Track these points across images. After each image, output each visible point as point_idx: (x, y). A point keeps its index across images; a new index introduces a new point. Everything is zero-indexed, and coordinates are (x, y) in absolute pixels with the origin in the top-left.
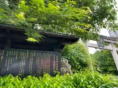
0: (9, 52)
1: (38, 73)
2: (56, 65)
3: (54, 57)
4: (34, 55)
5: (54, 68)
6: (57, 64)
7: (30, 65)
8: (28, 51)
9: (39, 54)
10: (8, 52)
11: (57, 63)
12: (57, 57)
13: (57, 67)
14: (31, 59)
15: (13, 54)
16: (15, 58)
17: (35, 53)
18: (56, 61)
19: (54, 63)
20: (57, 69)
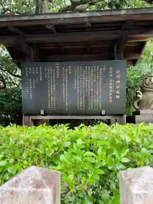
0: (28, 70)
2: (115, 89)
3: (111, 72)
4: (68, 71)
5: (110, 94)
6: (118, 87)
7: (64, 90)
8: (58, 64)
9: (79, 69)
10: (26, 68)
11: (118, 84)
12: (118, 72)
13: (118, 92)
14: (65, 80)
15: (35, 71)
16: (39, 78)
17: (70, 67)
18: (115, 81)
19: (111, 84)
20: (119, 96)
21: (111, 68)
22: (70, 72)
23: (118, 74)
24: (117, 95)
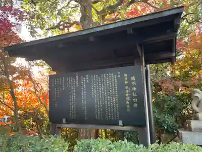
0: (54, 81)
1: (97, 112)
3: (126, 79)
4: (86, 80)
5: (128, 102)
6: (135, 95)
7: (83, 98)
8: (77, 74)
9: (96, 77)
11: (134, 91)
12: (133, 78)
13: (135, 100)
14: (84, 88)
15: (59, 82)
17: (87, 76)
18: (131, 89)
19: (127, 91)
20: (136, 105)
21: (126, 75)
22: (88, 81)
23: (134, 81)
24: (135, 103)
